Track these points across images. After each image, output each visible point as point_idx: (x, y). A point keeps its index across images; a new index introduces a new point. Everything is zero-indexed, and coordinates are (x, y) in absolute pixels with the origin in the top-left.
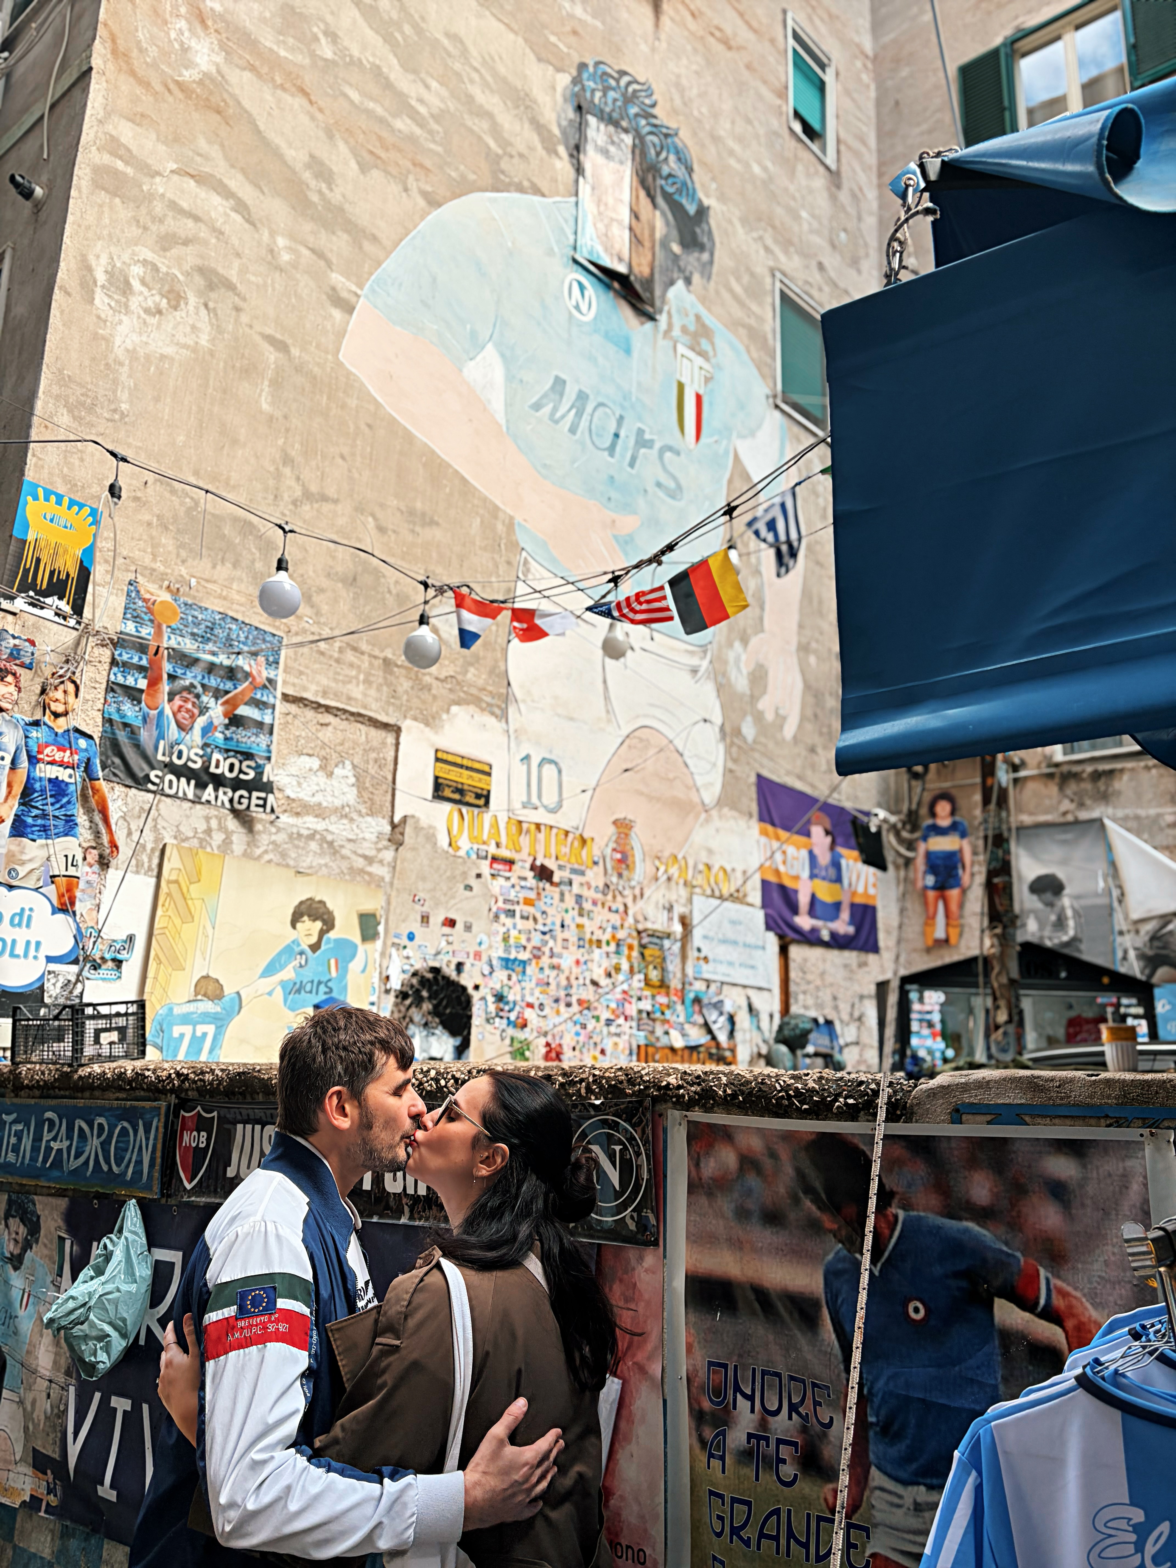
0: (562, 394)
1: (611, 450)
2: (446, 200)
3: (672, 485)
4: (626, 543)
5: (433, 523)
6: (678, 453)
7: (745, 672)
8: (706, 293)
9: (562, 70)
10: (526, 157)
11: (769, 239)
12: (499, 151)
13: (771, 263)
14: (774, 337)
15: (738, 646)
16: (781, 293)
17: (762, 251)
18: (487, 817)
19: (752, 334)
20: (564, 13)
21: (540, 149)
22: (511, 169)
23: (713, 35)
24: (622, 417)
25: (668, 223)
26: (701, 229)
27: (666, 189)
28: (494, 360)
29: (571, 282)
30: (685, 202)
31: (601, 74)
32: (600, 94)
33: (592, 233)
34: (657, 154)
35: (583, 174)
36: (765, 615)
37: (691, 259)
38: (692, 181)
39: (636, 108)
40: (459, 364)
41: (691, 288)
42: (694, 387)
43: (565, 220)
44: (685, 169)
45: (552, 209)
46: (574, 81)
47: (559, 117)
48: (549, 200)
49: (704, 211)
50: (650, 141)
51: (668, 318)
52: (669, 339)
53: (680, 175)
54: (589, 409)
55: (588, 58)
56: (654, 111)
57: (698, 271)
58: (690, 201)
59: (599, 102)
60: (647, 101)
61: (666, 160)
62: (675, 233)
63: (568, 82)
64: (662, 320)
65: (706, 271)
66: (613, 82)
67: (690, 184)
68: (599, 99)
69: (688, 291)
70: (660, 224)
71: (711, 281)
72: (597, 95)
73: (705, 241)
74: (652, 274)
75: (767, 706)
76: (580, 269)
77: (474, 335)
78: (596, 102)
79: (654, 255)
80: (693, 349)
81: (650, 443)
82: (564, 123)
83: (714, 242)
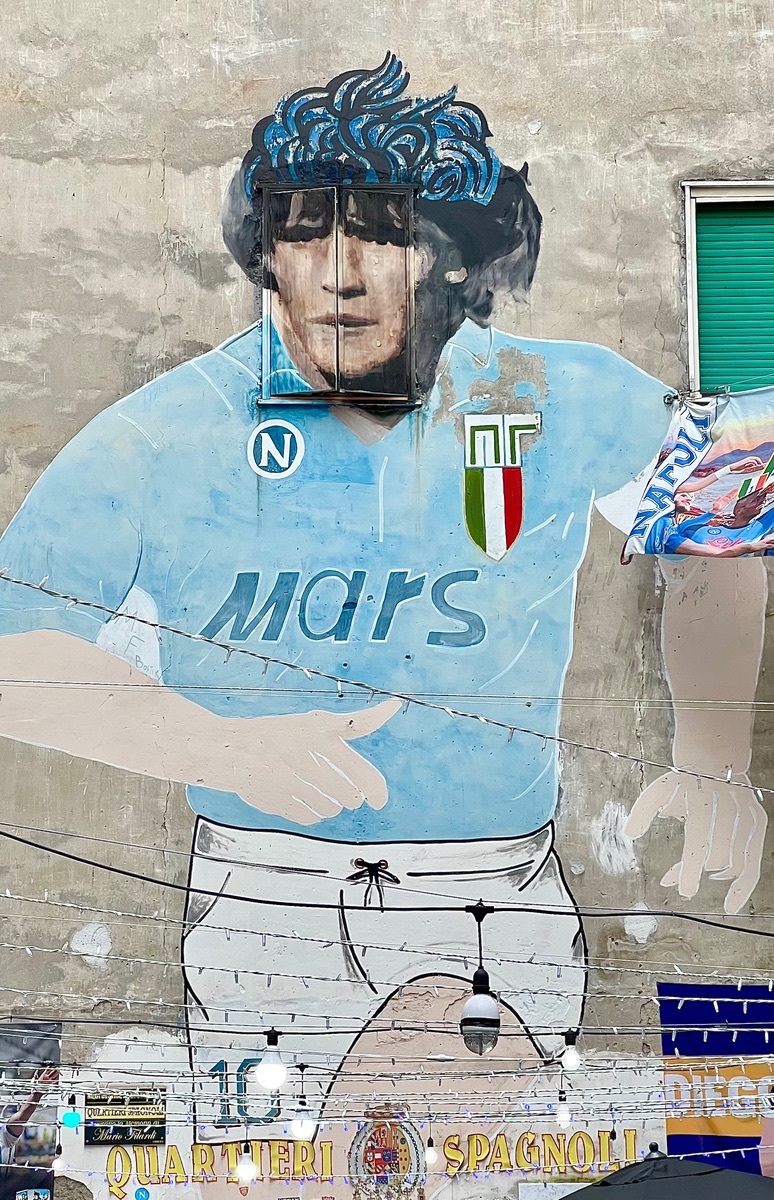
0: (251, 595)
1: (341, 630)
2: (60, 446)
3: (463, 626)
4: (376, 743)
6: (474, 575)
7: (629, 843)
8: (522, 307)
9: (229, 158)
10: (174, 317)
11: (668, 137)
12: (135, 335)
13: (676, 172)
14: (684, 294)
15: (612, 809)
16: (701, 209)
17: (651, 166)
18: (162, 1151)
19: (630, 316)
20: (228, 70)
21: (197, 291)
22: (154, 347)
24: (359, 576)
25: (436, 248)
26: (510, 214)
27: (431, 198)
28: (141, 603)
29: (259, 437)
30: (471, 194)
31: (297, 112)
32: (297, 143)
33: (285, 357)
34: (410, 159)
35: (271, 282)
36: (674, 742)
37: (488, 273)
38: (485, 151)
39: (366, 118)
40: (91, 635)
41: (491, 318)
42: (502, 464)
43: (245, 360)
44: (471, 142)
45: (223, 357)
46: (248, 159)
47: (225, 225)
48: (216, 350)
49: (515, 181)
50: (394, 147)
51: (443, 387)
52: (447, 420)
53: (461, 158)
54: (298, 592)
55: (272, 107)
56: (403, 97)
57: (503, 284)
58: (481, 188)
59: (295, 157)
60: (386, 92)
61: (431, 154)
62: (455, 254)
63: (239, 166)
64: (431, 398)
65: (522, 275)
66: (319, 110)
67: (480, 160)
68: (296, 153)
69: (484, 327)
70: (417, 261)
71: (534, 284)
72: (291, 150)
73: (518, 227)
74: (404, 344)
75: (683, 879)
76: (272, 411)
77: (109, 590)
78: (290, 160)
79: (406, 317)
80: (497, 410)
81: (415, 588)
82: (236, 229)
83: (538, 218)
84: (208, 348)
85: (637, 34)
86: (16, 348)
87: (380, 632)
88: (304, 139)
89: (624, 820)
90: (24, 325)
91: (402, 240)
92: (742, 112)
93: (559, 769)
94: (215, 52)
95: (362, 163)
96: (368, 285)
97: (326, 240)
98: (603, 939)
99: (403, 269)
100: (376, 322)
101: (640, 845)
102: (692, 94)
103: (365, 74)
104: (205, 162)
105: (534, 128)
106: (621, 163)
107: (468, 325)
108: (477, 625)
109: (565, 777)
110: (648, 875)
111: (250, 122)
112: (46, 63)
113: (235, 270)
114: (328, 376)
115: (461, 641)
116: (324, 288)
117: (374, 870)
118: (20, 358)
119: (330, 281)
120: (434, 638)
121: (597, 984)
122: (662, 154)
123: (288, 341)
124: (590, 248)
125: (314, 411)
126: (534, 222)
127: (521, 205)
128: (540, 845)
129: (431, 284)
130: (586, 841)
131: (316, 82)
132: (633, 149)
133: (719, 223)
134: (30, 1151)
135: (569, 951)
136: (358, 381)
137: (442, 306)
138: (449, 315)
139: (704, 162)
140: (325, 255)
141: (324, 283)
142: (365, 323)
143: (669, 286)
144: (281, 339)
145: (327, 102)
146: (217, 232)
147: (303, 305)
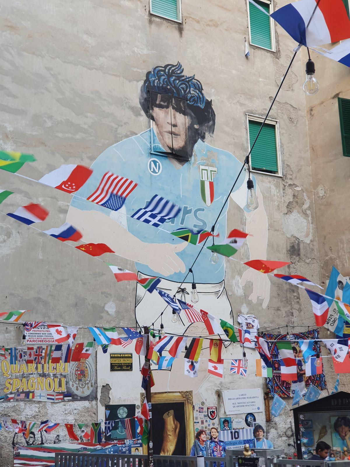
3: (202, 224)
6: (203, 210)
8: (212, 138)
9: (140, 80)
10: (127, 123)
11: (242, 100)
12: (117, 126)
13: (244, 110)
14: (247, 142)
15: (237, 277)
17: (239, 107)
20: (139, 56)
21: (133, 117)
22: (122, 131)
23: (208, 25)
25: (192, 118)
26: (209, 112)
27: (190, 104)
29: (150, 162)
30: (199, 105)
31: (157, 72)
32: (157, 80)
33: (157, 140)
34: (185, 91)
35: (153, 118)
37: (204, 127)
38: (202, 94)
39: (174, 78)
41: (205, 140)
42: (209, 180)
43: (146, 139)
44: (199, 90)
45: (140, 138)
46: (145, 82)
47: (140, 99)
48: (139, 135)
49: (209, 104)
50: (181, 87)
51: (195, 157)
53: (197, 95)
55: (151, 69)
56: (182, 74)
57: (207, 131)
58: (202, 103)
59: (157, 84)
60: (179, 72)
61: (189, 92)
62: (196, 120)
63: (143, 83)
64: (192, 159)
65: (212, 129)
66: (162, 73)
67: (201, 96)
68: (157, 83)
69: (204, 142)
70: (188, 120)
71: (214, 133)
72: (156, 82)
73: (210, 116)
75: (253, 298)
76: (154, 156)
78: (156, 85)
79: (186, 135)
80: (207, 165)
81: (190, 211)
82: (143, 101)
83: (215, 115)
84: (136, 134)
85: (234, 72)
87: (182, 223)
88: (159, 80)
89: (240, 281)
90: (86, 117)
91: (185, 114)
92: (257, 98)
93: (225, 266)
94: (136, 49)
95: (173, 90)
96: (178, 124)
97: (168, 109)
98: (236, 314)
99: (184, 122)
100: (180, 135)
101: (244, 288)
102: (247, 91)
103: (173, 66)
104: (134, 80)
105: (213, 90)
106: (232, 105)
107: (200, 141)
108: (205, 224)
109: (226, 268)
110: (246, 296)
111: (145, 72)
112: (91, 41)
113: (143, 113)
114: (170, 148)
116: (168, 123)
117: (183, 290)
118: (86, 127)
119: (169, 121)
120: (195, 226)
123: (158, 137)
124: (227, 126)
125: (164, 158)
126: (214, 115)
127: (211, 111)
128: (221, 286)
129: (190, 128)
130: (232, 286)
131: (161, 65)
132: (235, 102)
133: (253, 126)
135: (229, 316)
136: (177, 150)
137: (193, 134)
138: (195, 137)
139: (250, 109)
140: (168, 113)
141: (168, 121)
143: (244, 140)
144: (156, 135)
145: (164, 71)
146: (138, 101)
147: (162, 127)
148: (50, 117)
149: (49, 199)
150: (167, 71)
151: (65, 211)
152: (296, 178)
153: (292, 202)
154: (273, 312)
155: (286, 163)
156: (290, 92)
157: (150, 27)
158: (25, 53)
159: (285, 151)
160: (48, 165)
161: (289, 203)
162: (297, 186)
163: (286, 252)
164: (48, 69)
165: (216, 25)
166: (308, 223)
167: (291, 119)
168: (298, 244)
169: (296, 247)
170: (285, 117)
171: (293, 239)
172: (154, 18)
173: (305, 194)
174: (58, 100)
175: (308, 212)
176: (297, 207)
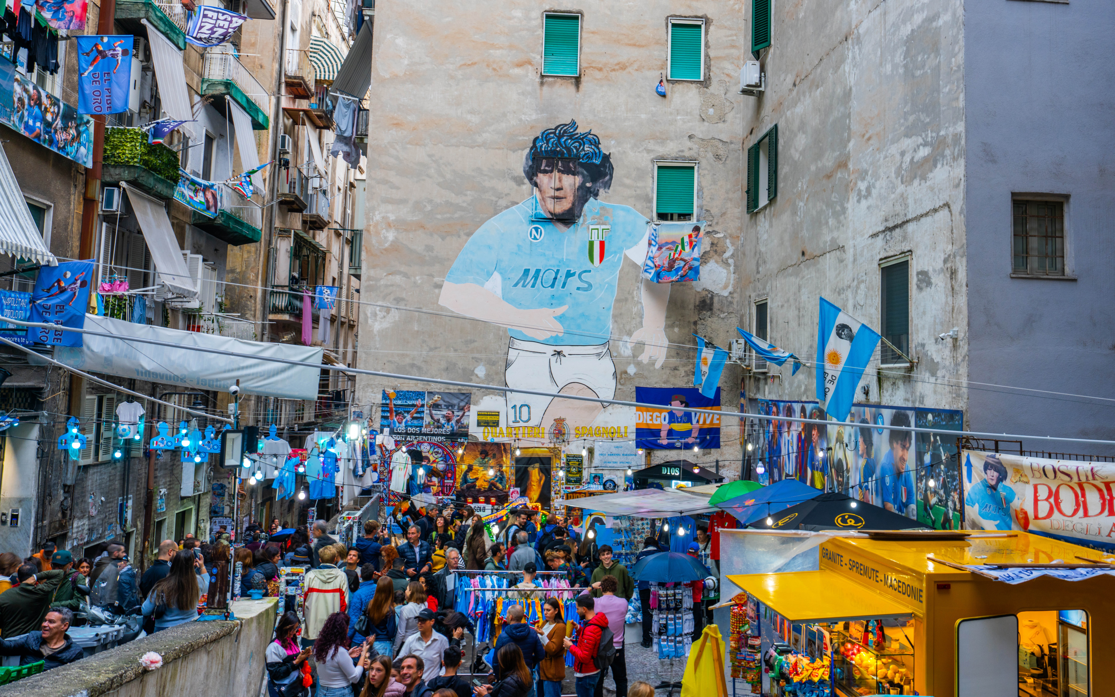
0: (528, 275)
1: (552, 286)
3: (586, 286)
4: (561, 318)
5: (474, 341)
6: (590, 271)
9: (525, 148)
10: (508, 194)
11: (651, 145)
12: (497, 199)
13: (652, 157)
14: (653, 192)
15: (626, 338)
16: (659, 167)
17: (645, 155)
18: (498, 429)
19: (638, 198)
20: (526, 122)
21: (515, 187)
22: (502, 202)
23: (614, 70)
24: (558, 271)
25: (584, 176)
26: (605, 167)
27: (583, 162)
28: (497, 277)
29: (531, 230)
30: (594, 161)
31: (546, 136)
33: (539, 207)
34: (577, 150)
35: (536, 185)
36: (644, 320)
37: (598, 184)
38: (598, 148)
39: (565, 138)
40: (482, 284)
41: (598, 198)
42: (599, 240)
43: (528, 207)
44: (595, 146)
45: (522, 206)
46: (531, 149)
47: (524, 168)
48: (520, 204)
49: (606, 158)
50: (573, 147)
51: (584, 217)
52: (584, 226)
53: (592, 150)
54: (541, 274)
55: (539, 134)
56: (576, 132)
57: (602, 188)
58: (597, 159)
59: (545, 148)
60: (572, 130)
61: (583, 149)
62: (589, 178)
63: (528, 151)
64: (580, 220)
65: (607, 185)
66: (552, 135)
67: (597, 151)
69: (596, 200)
70: (578, 180)
71: (611, 188)
72: (544, 146)
73: (607, 171)
74: (573, 204)
75: (644, 358)
76: (535, 223)
77: (488, 272)
78: (543, 149)
79: (574, 196)
80: (599, 224)
81: (574, 274)
82: (527, 169)
83: (613, 168)
84: (517, 203)
85: (643, 116)
86: (464, 202)
87: (563, 287)
88: (547, 143)
90: (466, 195)
91: (574, 174)
92: (672, 140)
93: (611, 327)
94: (523, 117)
95: (563, 151)
96: (564, 187)
97: (552, 174)
98: (621, 374)
99: (574, 182)
100: (566, 198)
102: (658, 134)
103: (566, 125)
104: (519, 149)
106: (637, 154)
107: (592, 199)
108: (590, 285)
109: (613, 329)
110: (634, 356)
112: (475, 119)
113: (526, 181)
114: (551, 214)
115: (586, 290)
116: (551, 188)
117: (559, 353)
118: (465, 205)
119: (553, 186)
120: (578, 289)
121: (619, 386)
122: (649, 151)
123: (540, 203)
124: (627, 178)
125: (547, 223)
126: (611, 169)
127: (608, 165)
128: (604, 347)
129: (582, 187)
130: (618, 347)
132: (641, 149)
133: (662, 171)
134: (462, 427)
135: (612, 377)
136: (559, 215)
137: (584, 193)
138: (586, 196)
139: (660, 154)
140: (552, 178)
141: (551, 186)
142: (562, 198)
143: (649, 190)
144: (538, 202)
145: (554, 133)
146: (522, 169)
147: (545, 192)
148: (430, 201)
149: (425, 277)
150: (557, 132)
151: (440, 286)
152: (717, 223)
153: (709, 251)
154: (668, 372)
155: (705, 208)
156: (721, 125)
157: (541, 90)
158: (409, 146)
159: (705, 194)
160: (426, 246)
161: (705, 253)
162: (717, 232)
163: (693, 308)
164: (430, 156)
165: (623, 67)
166: (729, 273)
167: (718, 157)
168: (712, 298)
169: (708, 302)
170: (710, 155)
171: (704, 293)
172: (545, 79)
173: (728, 241)
174: (439, 184)
175: (731, 261)
176: (716, 257)
